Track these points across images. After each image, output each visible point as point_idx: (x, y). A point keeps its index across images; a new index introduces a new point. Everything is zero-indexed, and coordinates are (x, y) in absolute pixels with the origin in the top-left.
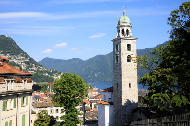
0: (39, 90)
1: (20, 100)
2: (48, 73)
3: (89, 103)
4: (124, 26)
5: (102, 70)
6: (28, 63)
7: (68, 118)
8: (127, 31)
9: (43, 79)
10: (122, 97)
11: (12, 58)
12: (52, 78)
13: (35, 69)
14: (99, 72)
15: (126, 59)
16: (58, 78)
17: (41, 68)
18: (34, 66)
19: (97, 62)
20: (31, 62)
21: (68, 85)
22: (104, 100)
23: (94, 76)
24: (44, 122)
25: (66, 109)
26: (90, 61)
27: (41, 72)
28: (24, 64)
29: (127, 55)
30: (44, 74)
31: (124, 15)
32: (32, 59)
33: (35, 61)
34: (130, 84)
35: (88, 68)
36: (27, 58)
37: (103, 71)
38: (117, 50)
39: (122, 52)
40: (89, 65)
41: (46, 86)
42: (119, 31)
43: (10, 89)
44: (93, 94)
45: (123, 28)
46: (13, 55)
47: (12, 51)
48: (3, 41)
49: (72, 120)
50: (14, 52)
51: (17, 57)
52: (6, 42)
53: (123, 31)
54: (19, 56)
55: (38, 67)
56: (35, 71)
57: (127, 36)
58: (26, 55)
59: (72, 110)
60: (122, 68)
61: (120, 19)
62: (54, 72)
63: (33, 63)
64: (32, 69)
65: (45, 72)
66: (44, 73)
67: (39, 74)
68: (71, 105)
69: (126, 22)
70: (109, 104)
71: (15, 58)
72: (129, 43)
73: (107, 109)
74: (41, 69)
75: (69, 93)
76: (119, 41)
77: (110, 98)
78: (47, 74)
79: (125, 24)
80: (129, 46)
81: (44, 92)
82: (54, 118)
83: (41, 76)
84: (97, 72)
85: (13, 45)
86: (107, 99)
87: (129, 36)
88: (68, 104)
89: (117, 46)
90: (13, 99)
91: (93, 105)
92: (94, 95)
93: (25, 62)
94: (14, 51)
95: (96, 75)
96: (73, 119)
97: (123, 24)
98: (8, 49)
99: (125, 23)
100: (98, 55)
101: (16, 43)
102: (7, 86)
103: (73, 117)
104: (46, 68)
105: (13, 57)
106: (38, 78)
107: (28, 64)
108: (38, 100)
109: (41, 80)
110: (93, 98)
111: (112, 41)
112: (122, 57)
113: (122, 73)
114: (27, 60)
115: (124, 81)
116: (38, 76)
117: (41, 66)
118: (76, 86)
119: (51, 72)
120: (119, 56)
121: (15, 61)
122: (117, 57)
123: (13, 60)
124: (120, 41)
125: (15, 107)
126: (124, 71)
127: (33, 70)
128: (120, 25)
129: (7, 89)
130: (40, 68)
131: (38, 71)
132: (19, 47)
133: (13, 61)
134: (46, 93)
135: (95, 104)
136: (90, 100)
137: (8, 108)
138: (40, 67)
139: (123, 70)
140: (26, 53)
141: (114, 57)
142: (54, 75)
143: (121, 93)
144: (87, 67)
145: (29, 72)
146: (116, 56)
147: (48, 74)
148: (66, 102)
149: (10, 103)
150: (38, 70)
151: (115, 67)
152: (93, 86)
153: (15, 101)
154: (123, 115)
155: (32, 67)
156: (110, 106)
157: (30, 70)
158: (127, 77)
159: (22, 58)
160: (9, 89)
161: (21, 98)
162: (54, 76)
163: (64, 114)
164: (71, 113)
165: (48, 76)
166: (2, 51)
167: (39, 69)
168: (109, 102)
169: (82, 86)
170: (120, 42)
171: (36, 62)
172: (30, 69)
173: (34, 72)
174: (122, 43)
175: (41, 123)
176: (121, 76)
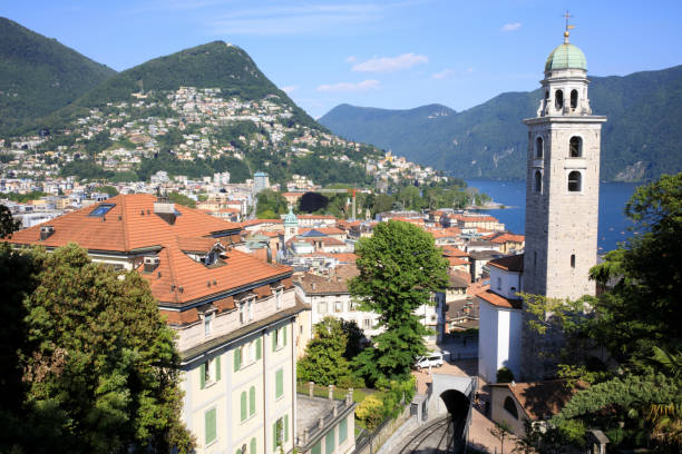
0: (322, 209)
1: (269, 338)
2: (349, 152)
3: (467, 259)
4: (564, 80)
5: (518, 144)
6: (290, 123)
7: (393, 343)
8: (574, 94)
9: (333, 172)
11: (246, 109)
12: (359, 168)
13: (311, 141)
14: (506, 148)
15: (566, 182)
16: (378, 169)
18: (307, 133)
19: (500, 116)
20: (298, 121)
21: (392, 258)
22: (497, 292)
23: (489, 160)
24: (330, 350)
25: (388, 318)
26: (478, 113)
27: (328, 151)
28: (278, 126)
29: (569, 171)
30: (336, 158)
31: (567, 41)
32: (300, 110)
33: (308, 117)
34: (573, 257)
35: (471, 135)
36: (287, 108)
37: (520, 146)
38: (540, 155)
39: (553, 161)
40: (475, 129)
41: (342, 196)
42: (547, 94)
43: (246, 322)
44: (481, 230)
45: (559, 86)
46: (248, 99)
47: (245, 87)
48: (219, 58)
49: (403, 350)
50: (251, 92)
51: (260, 105)
52: (229, 61)
53: (559, 94)
54: (265, 103)
55: (318, 134)
56: (311, 148)
57: (571, 113)
58: (284, 100)
59: (402, 320)
60: (550, 210)
61: (552, 57)
62: (366, 151)
63: (304, 125)
64: (303, 140)
65: (339, 151)
66: (335, 155)
67: (322, 157)
68: (399, 310)
69: (570, 66)
70: (509, 305)
71: (253, 110)
72: (577, 135)
73: (504, 319)
74: (328, 140)
75: (395, 279)
76: (543, 129)
77: (513, 289)
78: (344, 158)
79: (568, 74)
80: (576, 144)
81: (337, 216)
82: (357, 329)
83: (326, 163)
84: (499, 151)
85: (247, 69)
86: (505, 291)
87: (578, 110)
88: (392, 308)
89: (540, 140)
90: (255, 341)
91: (480, 265)
92: (485, 230)
93: (281, 121)
94: (250, 88)
95: (495, 160)
96: (405, 345)
97: (561, 74)
98: (234, 83)
99: (565, 69)
100: (504, 94)
101: (254, 64)
102: (241, 314)
103: (404, 340)
104: (341, 138)
105: (248, 106)
106: (318, 169)
107: (290, 127)
108: (320, 246)
109: (327, 175)
110: (478, 243)
112: (552, 178)
113: (550, 225)
114: (287, 115)
115: (556, 247)
116: (318, 163)
117: (327, 132)
118: (413, 259)
119: (357, 150)
120: (542, 172)
121: (255, 119)
122: (538, 174)
123: (248, 115)
124: (547, 127)
125: (258, 357)
126: (557, 219)
127: (304, 146)
128: (550, 75)
129: (241, 320)
130: (323, 139)
131: (318, 149)
132: (262, 74)
133: (249, 118)
134: (341, 222)
135: (484, 262)
136: (470, 249)
137: (245, 362)
138: (324, 135)
139: (551, 217)
140: (283, 94)
141: (529, 172)
142: (365, 158)
143: (545, 282)
144: (468, 132)
145: (294, 150)
146: (535, 171)
147: (349, 156)
148: (386, 301)
149: (249, 350)
150: (318, 144)
151: (530, 203)
152: (484, 198)
153: (258, 345)
155: (301, 135)
156: (511, 312)
157: (297, 146)
158: (566, 235)
159: (273, 107)
160: (244, 319)
161: (271, 334)
162: (363, 162)
163: (382, 330)
164: (402, 330)
165: (346, 164)
166: (218, 90)
167: (322, 142)
168: (509, 300)
169: (431, 259)
170: (550, 131)
171: (313, 120)
172: (296, 141)
173: (306, 150)
174: (553, 135)
175: (322, 352)
176: (547, 232)
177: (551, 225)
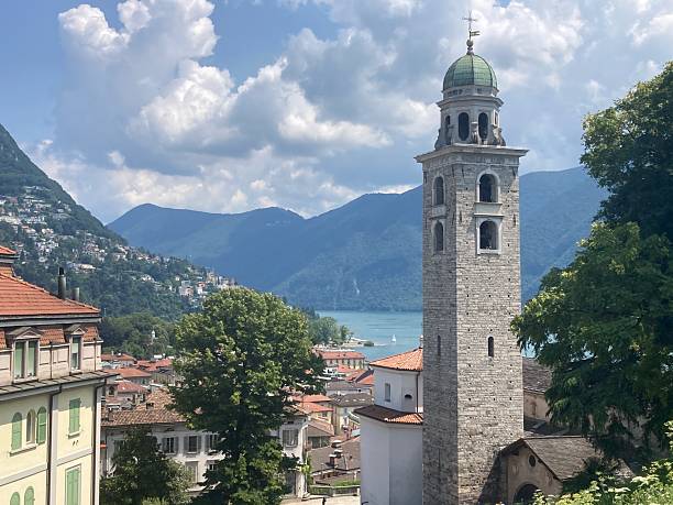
2: (152, 271)
4: (471, 100)
10: (459, 395)
13: (99, 254)
15: (477, 237)
17: (120, 252)
22: (386, 405)
29: (480, 222)
34: (491, 340)
38: (440, 199)
39: (458, 206)
41: (143, 329)
42: (448, 120)
44: (343, 368)
45: (463, 108)
51: (21, 201)
53: (464, 119)
55: (108, 244)
60: (458, 274)
65: (139, 268)
66: (133, 274)
69: (476, 81)
71: (10, 207)
72: (488, 172)
76: (446, 163)
77: (408, 396)
78: (147, 278)
79: (474, 92)
80: (488, 185)
86: (398, 400)
87: (489, 141)
89: (440, 181)
92: (350, 369)
93: (51, 224)
97: (465, 92)
99: (471, 85)
105: (3, 202)
107: (65, 234)
111: (418, 159)
112: (460, 230)
113: (459, 294)
114: (61, 216)
115: (468, 326)
117: (122, 241)
120: (444, 222)
121: (12, 220)
122: (439, 227)
124: (449, 162)
126: (467, 287)
127: (87, 260)
128: (451, 93)
130: (116, 250)
131: (108, 265)
136: (329, 394)
138: (117, 245)
139: (461, 283)
141: (426, 226)
143: (455, 377)
145: (71, 266)
146: (434, 222)
147: (153, 276)
150: (108, 258)
151: (429, 268)
158: (480, 310)
159: (40, 204)
165: (149, 286)
167: (114, 256)
170: (453, 167)
171: (101, 225)
173: (91, 267)
174: (458, 171)
176: (454, 305)
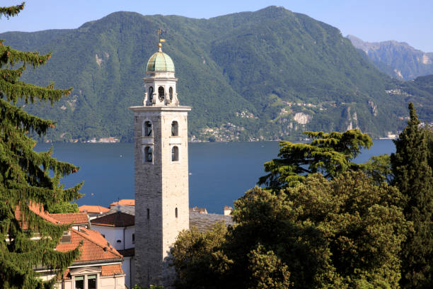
4: (165, 80)
8: (171, 90)
10: (164, 240)
15: (170, 155)
29: (172, 146)
34: (176, 210)
39: (163, 139)
42: (152, 89)
45: (161, 84)
53: (161, 90)
57: (170, 104)
60: (163, 176)
61: (154, 62)
69: (168, 69)
72: (175, 120)
76: (153, 114)
77: (119, 241)
79: (166, 75)
87: (174, 101)
97: (162, 75)
99: (165, 71)
112: (163, 152)
115: (167, 203)
120: (153, 147)
122: (148, 149)
124: (156, 114)
126: (167, 182)
128: (154, 75)
139: (164, 181)
143: (161, 231)
146: (144, 146)
151: (139, 171)
154: (164, 279)
158: (172, 194)
170: (159, 117)
174: (162, 120)
176: (160, 192)
177: (164, 187)
